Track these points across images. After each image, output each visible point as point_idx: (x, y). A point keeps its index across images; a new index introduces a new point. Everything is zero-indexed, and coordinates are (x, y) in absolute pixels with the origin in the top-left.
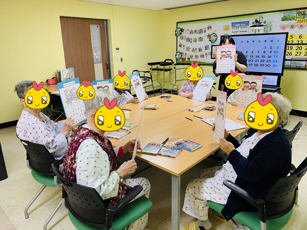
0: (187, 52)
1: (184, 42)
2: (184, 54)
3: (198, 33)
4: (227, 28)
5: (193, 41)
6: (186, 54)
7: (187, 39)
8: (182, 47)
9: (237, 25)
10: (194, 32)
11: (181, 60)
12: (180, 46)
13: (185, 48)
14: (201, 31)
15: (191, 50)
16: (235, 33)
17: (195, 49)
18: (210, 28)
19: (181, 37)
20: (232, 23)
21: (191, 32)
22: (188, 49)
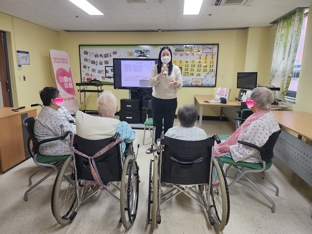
0: (93, 73)
1: (88, 64)
2: (90, 75)
3: (104, 57)
4: (131, 54)
5: (98, 63)
6: (91, 75)
7: (92, 62)
8: (87, 68)
10: (99, 56)
11: (86, 80)
12: (85, 67)
13: (91, 69)
14: (106, 56)
15: (97, 71)
17: (101, 70)
18: (115, 53)
19: (85, 60)
21: (96, 56)
22: (94, 70)
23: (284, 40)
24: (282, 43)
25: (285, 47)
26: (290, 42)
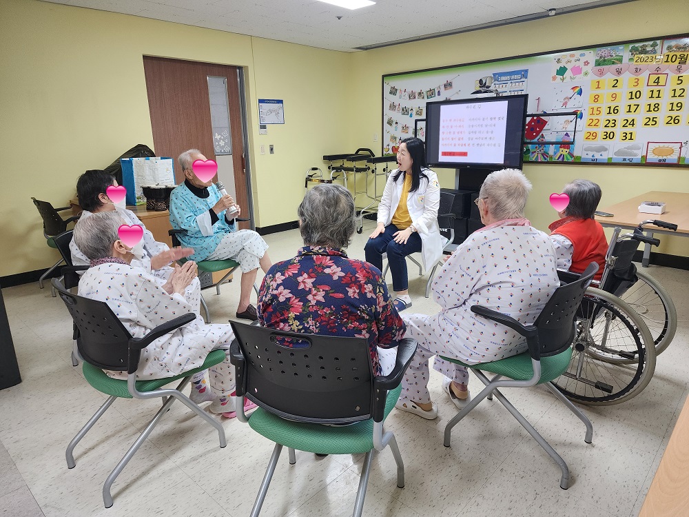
1: (396, 115)
2: (397, 140)
3: (426, 97)
5: (414, 112)
7: (403, 110)
8: (394, 124)
9: (503, 78)
10: (417, 95)
12: (390, 123)
13: (400, 126)
14: (431, 93)
15: (411, 130)
18: (448, 85)
19: (390, 106)
20: (494, 75)
21: (412, 96)
22: (405, 128)
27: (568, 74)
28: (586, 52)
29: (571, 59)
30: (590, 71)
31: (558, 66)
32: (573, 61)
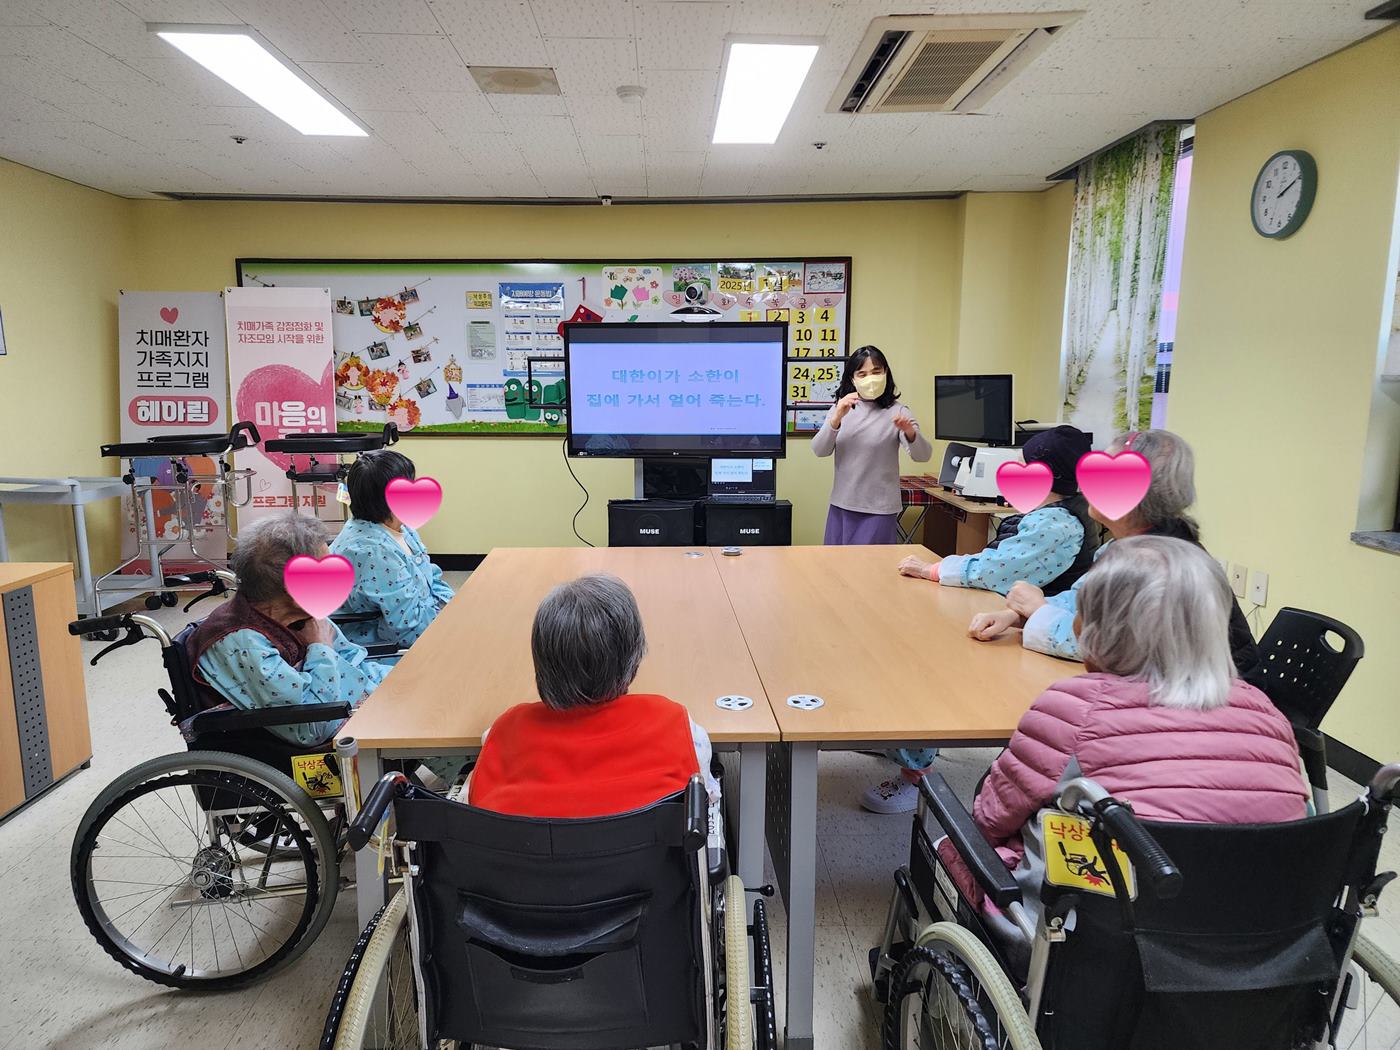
4: (483, 299)
9: (520, 293)
16: (518, 319)
18: (409, 295)
20: (503, 285)
23: (1107, 233)
24: (1102, 243)
25: (1116, 259)
26: (1133, 239)
27: (629, 297)
28: (653, 268)
29: (630, 275)
30: (660, 297)
31: (612, 285)
32: (634, 280)
